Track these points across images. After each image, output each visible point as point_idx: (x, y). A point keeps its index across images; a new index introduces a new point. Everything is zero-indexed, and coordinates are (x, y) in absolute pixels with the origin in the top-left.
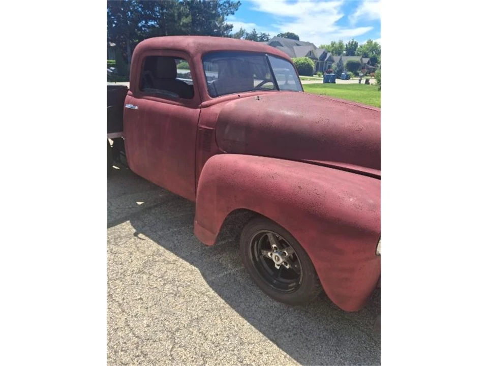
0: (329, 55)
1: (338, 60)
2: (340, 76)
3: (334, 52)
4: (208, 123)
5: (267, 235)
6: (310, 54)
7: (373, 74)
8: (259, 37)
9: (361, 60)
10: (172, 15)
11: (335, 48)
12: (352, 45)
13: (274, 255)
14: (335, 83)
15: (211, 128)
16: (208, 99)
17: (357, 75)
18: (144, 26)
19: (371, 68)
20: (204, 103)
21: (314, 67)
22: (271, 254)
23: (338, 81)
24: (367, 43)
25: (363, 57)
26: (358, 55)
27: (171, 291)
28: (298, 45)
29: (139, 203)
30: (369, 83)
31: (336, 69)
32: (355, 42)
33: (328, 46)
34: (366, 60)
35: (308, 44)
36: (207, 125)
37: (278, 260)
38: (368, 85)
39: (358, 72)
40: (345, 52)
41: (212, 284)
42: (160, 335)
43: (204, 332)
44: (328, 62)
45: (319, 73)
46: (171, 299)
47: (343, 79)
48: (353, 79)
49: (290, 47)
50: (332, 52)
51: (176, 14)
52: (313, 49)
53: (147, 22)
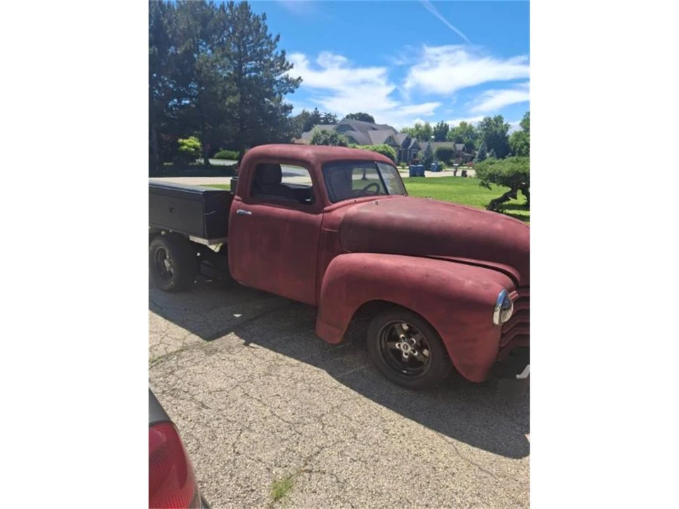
0: (413, 140)
1: (426, 147)
2: (430, 166)
3: (420, 137)
4: (331, 226)
5: (394, 327)
6: (390, 141)
7: (471, 163)
8: (323, 118)
9: (454, 146)
10: (215, 93)
11: (421, 131)
12: (441, 127)
13: (402, 345)
14: (424, 176)
15: (335, 231)
16: (330, 205)
17: (450, 165)
18: (175, 106)
19: (467, 156)
20: (326, 208)
21: (395, 156)
22: (399, 345)
23: (428, 174)
24: (459, 126)
25: (456, 143)
26: (451, 140)
27: (304, 388)
28: (374, 129)
29: (237, 316)
30: (466, 176)
31: (423, 159)
32: (446, 125)
33: (412, 130)
34: (460, 147)
35: (386, 127)
36: (330, 228)
37: (407, 348)
38: (465, 178)
39: (452, 161)
40: (433, 137)
41: (342, 381)
42: (308, 420)
43: (348, 415)
44: (413, 150)
45: (402, 164)
46: (306, 393)
47: (433, 171)
48: (446, 171)
49: (365, 131)
50: (417, 137)
51: (219, 93)
52: (393, 133)
53: (179, 101)
